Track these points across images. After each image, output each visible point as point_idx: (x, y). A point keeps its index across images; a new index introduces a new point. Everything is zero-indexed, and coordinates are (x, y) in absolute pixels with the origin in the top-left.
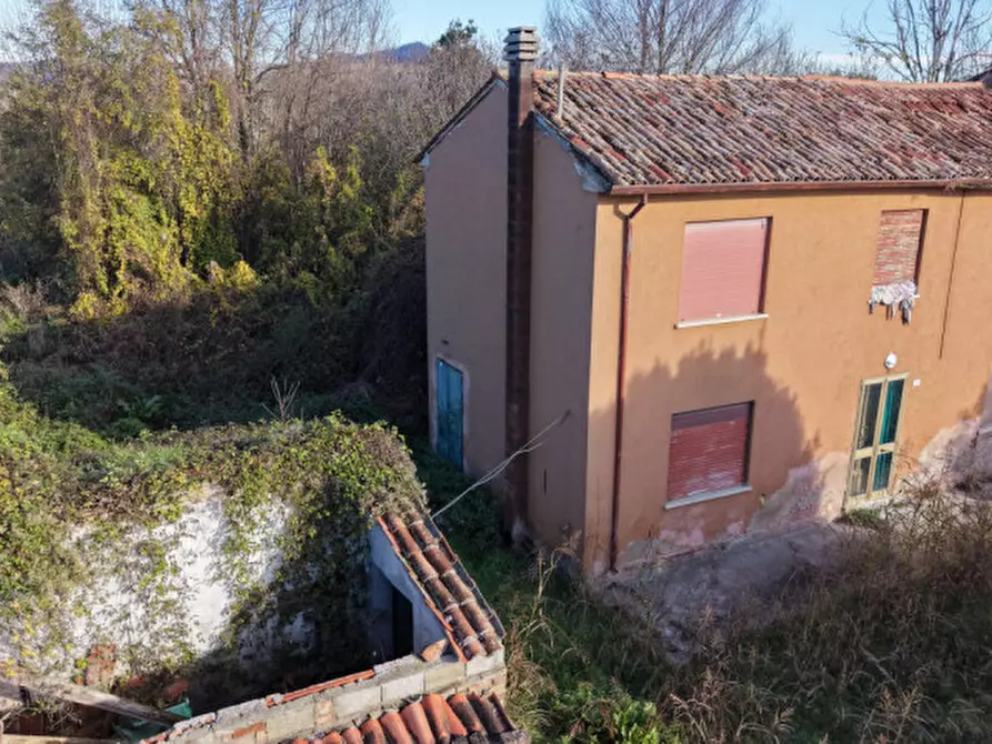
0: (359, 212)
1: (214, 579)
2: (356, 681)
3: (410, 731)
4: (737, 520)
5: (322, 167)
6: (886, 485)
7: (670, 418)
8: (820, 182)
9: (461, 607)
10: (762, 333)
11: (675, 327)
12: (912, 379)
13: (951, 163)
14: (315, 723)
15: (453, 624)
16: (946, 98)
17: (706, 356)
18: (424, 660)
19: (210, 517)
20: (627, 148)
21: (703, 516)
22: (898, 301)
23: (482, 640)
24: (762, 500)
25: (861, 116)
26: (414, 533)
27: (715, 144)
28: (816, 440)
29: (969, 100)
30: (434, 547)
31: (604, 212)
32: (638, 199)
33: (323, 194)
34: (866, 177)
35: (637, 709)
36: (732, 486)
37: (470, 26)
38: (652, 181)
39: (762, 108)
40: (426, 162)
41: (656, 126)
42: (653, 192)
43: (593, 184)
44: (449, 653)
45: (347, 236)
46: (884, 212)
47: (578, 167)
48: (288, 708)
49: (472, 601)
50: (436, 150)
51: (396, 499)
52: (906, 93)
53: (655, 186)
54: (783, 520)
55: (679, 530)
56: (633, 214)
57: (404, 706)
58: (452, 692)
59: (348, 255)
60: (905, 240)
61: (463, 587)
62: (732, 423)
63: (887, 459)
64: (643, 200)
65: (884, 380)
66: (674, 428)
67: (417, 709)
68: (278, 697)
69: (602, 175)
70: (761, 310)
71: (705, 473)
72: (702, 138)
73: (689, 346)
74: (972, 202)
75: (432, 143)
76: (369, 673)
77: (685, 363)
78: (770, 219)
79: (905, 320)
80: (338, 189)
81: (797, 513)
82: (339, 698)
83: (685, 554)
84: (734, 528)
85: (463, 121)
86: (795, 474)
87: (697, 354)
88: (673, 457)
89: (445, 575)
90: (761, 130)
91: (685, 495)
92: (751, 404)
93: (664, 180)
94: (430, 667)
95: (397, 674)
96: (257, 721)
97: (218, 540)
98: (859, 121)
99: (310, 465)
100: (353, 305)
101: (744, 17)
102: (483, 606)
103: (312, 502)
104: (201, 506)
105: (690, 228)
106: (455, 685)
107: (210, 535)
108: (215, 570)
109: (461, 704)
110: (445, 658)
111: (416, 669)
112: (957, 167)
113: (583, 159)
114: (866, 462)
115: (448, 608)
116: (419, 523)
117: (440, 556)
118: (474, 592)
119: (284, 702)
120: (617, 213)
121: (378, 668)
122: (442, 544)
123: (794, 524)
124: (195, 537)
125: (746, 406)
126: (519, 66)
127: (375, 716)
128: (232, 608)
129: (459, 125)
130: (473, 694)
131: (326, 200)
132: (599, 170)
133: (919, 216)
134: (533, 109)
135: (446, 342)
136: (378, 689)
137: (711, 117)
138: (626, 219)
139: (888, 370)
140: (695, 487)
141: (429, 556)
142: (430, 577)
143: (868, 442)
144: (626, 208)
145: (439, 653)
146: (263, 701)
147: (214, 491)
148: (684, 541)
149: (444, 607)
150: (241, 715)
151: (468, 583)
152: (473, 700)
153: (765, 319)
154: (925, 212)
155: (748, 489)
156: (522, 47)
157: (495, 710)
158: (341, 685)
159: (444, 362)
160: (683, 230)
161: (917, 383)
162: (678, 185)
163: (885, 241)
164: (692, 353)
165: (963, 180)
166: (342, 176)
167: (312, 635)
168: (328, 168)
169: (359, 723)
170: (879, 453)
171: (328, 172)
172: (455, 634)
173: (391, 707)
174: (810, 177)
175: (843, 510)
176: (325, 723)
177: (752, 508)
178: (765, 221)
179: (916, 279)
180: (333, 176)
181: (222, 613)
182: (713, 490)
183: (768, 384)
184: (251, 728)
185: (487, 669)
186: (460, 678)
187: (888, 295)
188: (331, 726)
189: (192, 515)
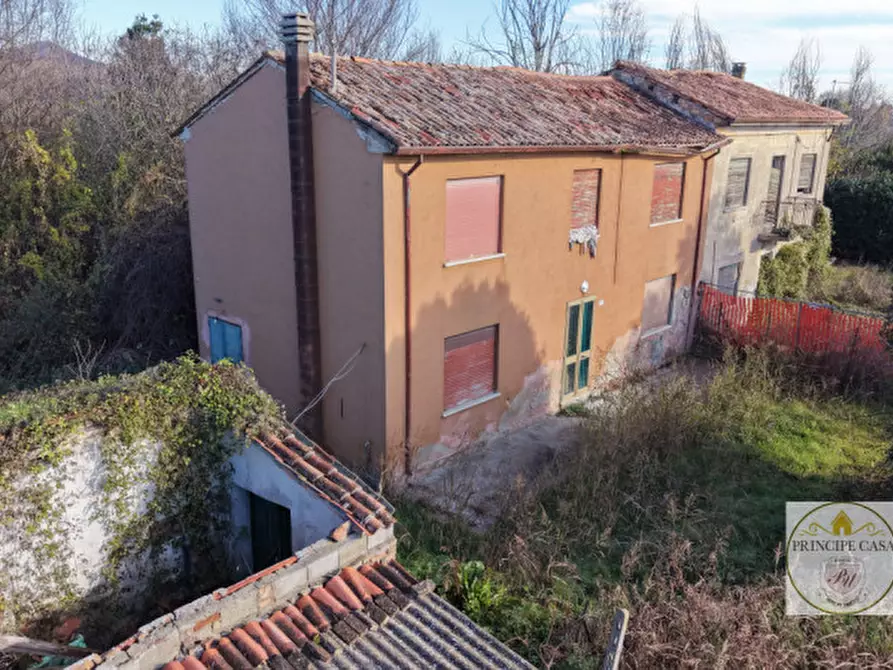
0: (77, 193)
1: (93, 518)
2: (285, 567)
3: (338, 599)
4: (492, 421)
5: (34, 150)
6: (586, 385)
7: (443, 341)
8: (537, 146)
9: (352, 495)
10: (504, 267)
11: (444, 266)
12: (598, 300)
13: (614, 134)
14: (258, 608)
15: (351, 508)
16: (593, 88)
17: (470, 287)
18: (334, 540)
19: (87, 459)
20: (396, 117)
21: (468, 420)
22: (587, 240)
23: (379, 517)
24: (508, 403)
25: (546, 98)
26: (289, 444)
27: (457, 117)
28: (543, 352)
29: (607, 89)
30: (312, 453)
31: (389, 169)
32: (416, 159)
33: (36, 175)
34: (566, 143)
35: (472, 567)
36: (486, 395)
37: (155, 21)
38: (425, 144)
39: (477, 90)
40: (186, 134)
41: (409, 101)
42: (427, 153)
43: (377, 146)
44: (353, 532)
45: (68, 215)
46: (576, 171)
47: (361, 133)
48: (235, 597)
49: (359, 489)
50: (198, 124)
51: (266, 420)
52: (567, 83)
53: (427, 147)
54: (522, 420)
55: (454, 434)
56: (411, 172)
57: (327, 580)
58: (360, 564)
59: (71, 233)
60: (588, 192)
61: (350, 481)
62: (484, 342)
63: (585, 363)
64: (419, 160)
65: (580, 302)
66: (447, 348)
67: (338, 580)
68: (223, 591)
69: (386, 138)
70: (499, 251)
71: (468, 385)
72: (446, 112)
73: (457, 281)
74: (630, 163)
75: (194, 117)
76: (293, 559)
77: (456, 294)
78: (502, 177)
79: (592, 255)
80: (53, 172)
81: (530, 411)
82: (276, 582)
83: (459, 453)
84: (490, 428)
85: (228, 98)
86: (529, 379)
87: (464, 287)
88: (447, 372)
89: (330, 473)
90: (485, 107)
91: (455, 404)
92: (497, 327)
93: (434, 143)
94: (341, 545)
95: (316, 556)
96: (213, 613)
97: (94, 480)
98: (546, 101)
99: (176, 401)
100: (94, 278)
101: (400, 24)
102: (369, 492)
103: (180, 435)
104: (78, 449)
105: (450, 185)
106: (361, 558)
107: (88, 476)
108: (93, 510)
109: (370, 572)
110: (351, 536)
111: (331, 550)
112: (619, 136)
113: (366, 126)
114: (571, 368)
115: (342, 498)
116: (292, 437)
117: (319, 459)
118: (358, 482)
119: (230, 594)
120: (399, 171)
121: (299, 554)
122: (316, 450)
123: (530, 420)
124: (73, 480)
125: (492, 329)
126: (296, 46)
127: (306, 593)
128: (110, 543)
129: (224, 101)
130: (376, 563)
131: (41, 182)
132: (382, 134)
133: (595, 174)
134: (310, 84)
135: (219, 301)
136: (305, 569)
137: (444, 95)
138: (405, 176)
139: (583, 294)
140: (462, 397)
141: (310, 461)
142: (318, 477)
143: (572, 351)
144: (406, 167)
145: (345, 533)
146: (211, 596)
147: (90, 433)
149: (339, 498)
150: (197, 610)
151: (350, 476)
152: (378, 567)
153: (503, 258)
154: (601, 171)
155: (498, 394)
156: (300, 30)
157: (397, 572)
158: (274, 572)
159: (217, 319)
160: (444, 186)
161: (601, 303)
162: (444, 147)
163: (577, 194)
164: (460, 286)
165: (624, 146)
166: (56, 158)
167: (182, 560)
168: (41, 150)
169: (293, 601)
170: (580, 359)
171: (40, 154)
172: (355, 516)
173: (316, 584)
174: (530, 143)
175: (560, 406)
176: (266, 606)
177: (502, 410)
178: (499, 178)
179: (597, 223)
180: (47, 159)
181: (100, 551)
182: (474, 398)
183: (511, 308)
184: (209, 619)
185: (382, 541)
186: (363, 552)
187: (580, 236)
188: (271, 608)
189: (71, 459)
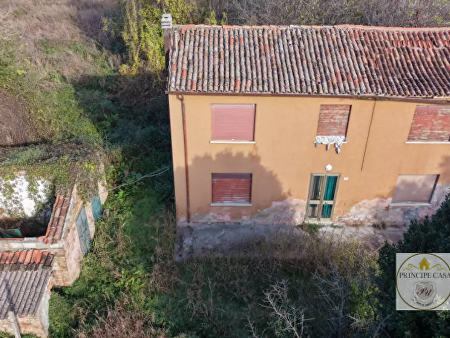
4: (247, 215)
6: (329, 217)
7: (211, 174)
9: (56, 228)
10: (255, 148)
11: (210, 142)
12: (342, 176)
17: (229, 154)
20: (191, 71)
21: (229, 211)
22: (331, 144)
23: (53, 239)
24: (259, 210)
28: (289, 193)
30: (64, 207)
36: (244, 203)
38: (186, 89)
49: (60, 227)
53: (187, 91)
54: (270, 220)
55: (219, 214)
60: (339, 117)
62: (243, 180)
63: (329, 207)
65: (325, 175)
66: (213, 177)
67: (29, 252)
70: (254, 140)
71: (231, 196)
77: (218, 155)
78: (256, 105)
79: (336, 152)
82: (10, 244)
83: (222, 222)
84: (245, 218)
86: (276, 203)
87: (224, 153)
89: (60, 217)
92: (251, 175)
93: (191, 89)
94: (38, 242)
95: (28, 242)
104: (22, 177)
106: (45, 249)
114: (314, 206)
116: (67, 199)
120: (179, 98)
125: (249, 175)
130: (50, 253)
133: (347, 108)
134: (170, 47)
138: (182, 101)
139: (327, 171)
140: (226, 200)
143: (316, 198)
148: (221, 218)
153: (256, 144)
154: (351, 106)
155: (251, 205)
157: (51, 259)
158: (13, 240)
161: (346, 179)
163: (326, 117)
164: (222, 152)
170: (324, 204)
175: (304, 222)
177: (254, 213)
178: (253, 105)
179: (345, 134)
182: (235, 202)
183: (262, 168)
186: (48, 248)
187: (326, 140)
